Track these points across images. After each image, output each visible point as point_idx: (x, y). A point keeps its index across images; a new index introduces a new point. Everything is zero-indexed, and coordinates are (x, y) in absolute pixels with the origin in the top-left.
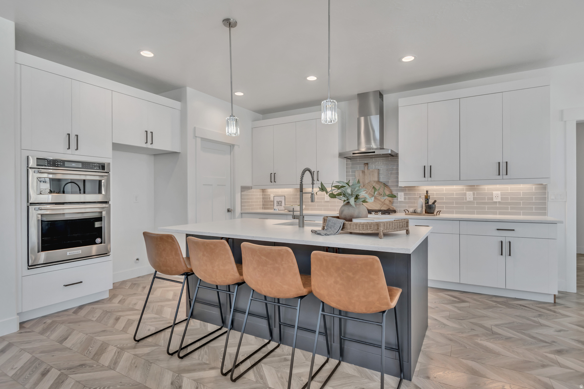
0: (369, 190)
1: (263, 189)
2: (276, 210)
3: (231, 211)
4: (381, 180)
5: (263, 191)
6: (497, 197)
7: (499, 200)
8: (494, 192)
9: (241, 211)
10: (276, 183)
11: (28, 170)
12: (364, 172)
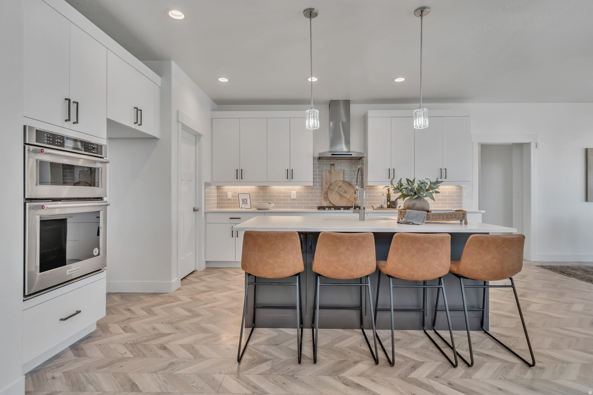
0: (336, 189)
1: (217, 186)
2: (243, 208)
3: (197, 210)
4: (346, 180)
5: (218, 188)
9: (205, 210)
10: (243, 180)
11: (24, 147)
12: (331, 172)
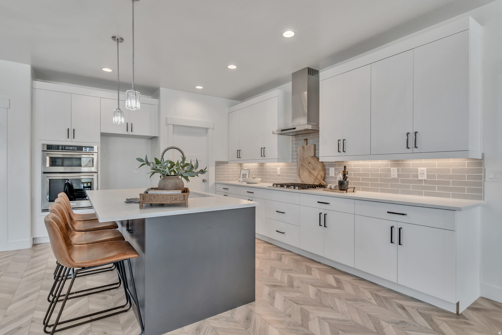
0: (306, 165)
2: (240, 181)
4: (317, 155)
6: (422, 174)
7: (425, 178)
8: (419, 168)
9: (215, 181)
10: (241, 159)
12: (304, 147)
